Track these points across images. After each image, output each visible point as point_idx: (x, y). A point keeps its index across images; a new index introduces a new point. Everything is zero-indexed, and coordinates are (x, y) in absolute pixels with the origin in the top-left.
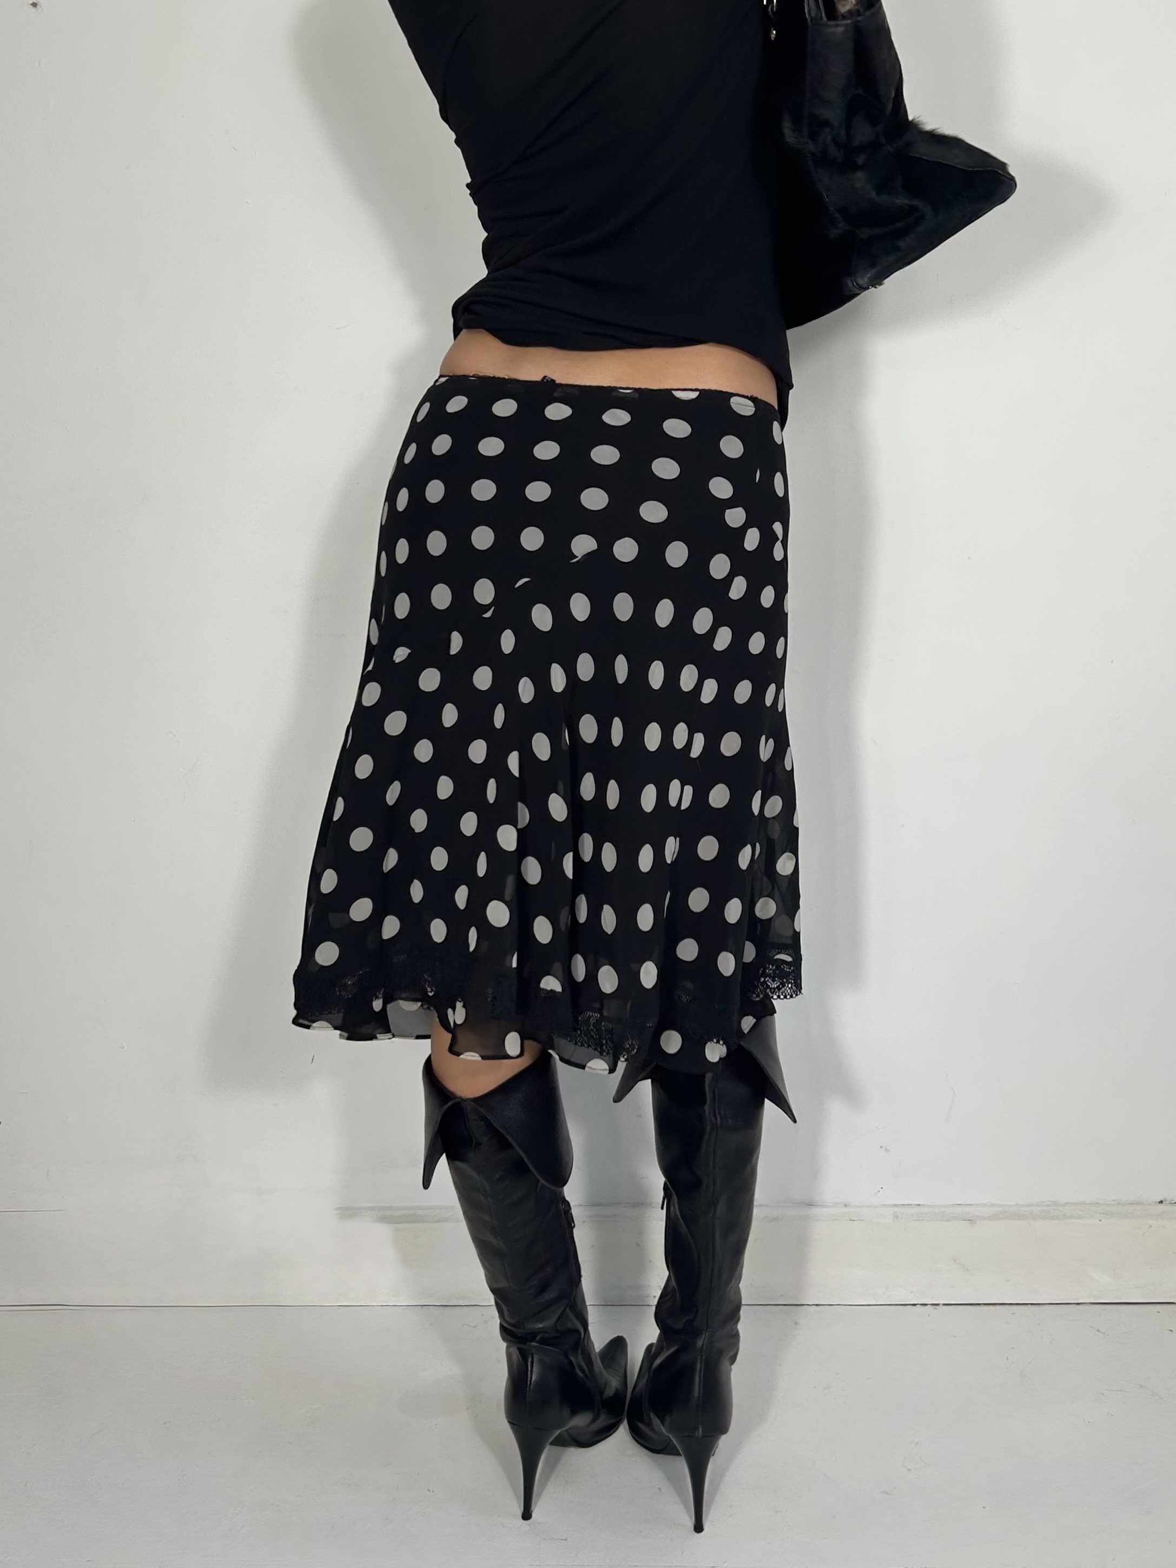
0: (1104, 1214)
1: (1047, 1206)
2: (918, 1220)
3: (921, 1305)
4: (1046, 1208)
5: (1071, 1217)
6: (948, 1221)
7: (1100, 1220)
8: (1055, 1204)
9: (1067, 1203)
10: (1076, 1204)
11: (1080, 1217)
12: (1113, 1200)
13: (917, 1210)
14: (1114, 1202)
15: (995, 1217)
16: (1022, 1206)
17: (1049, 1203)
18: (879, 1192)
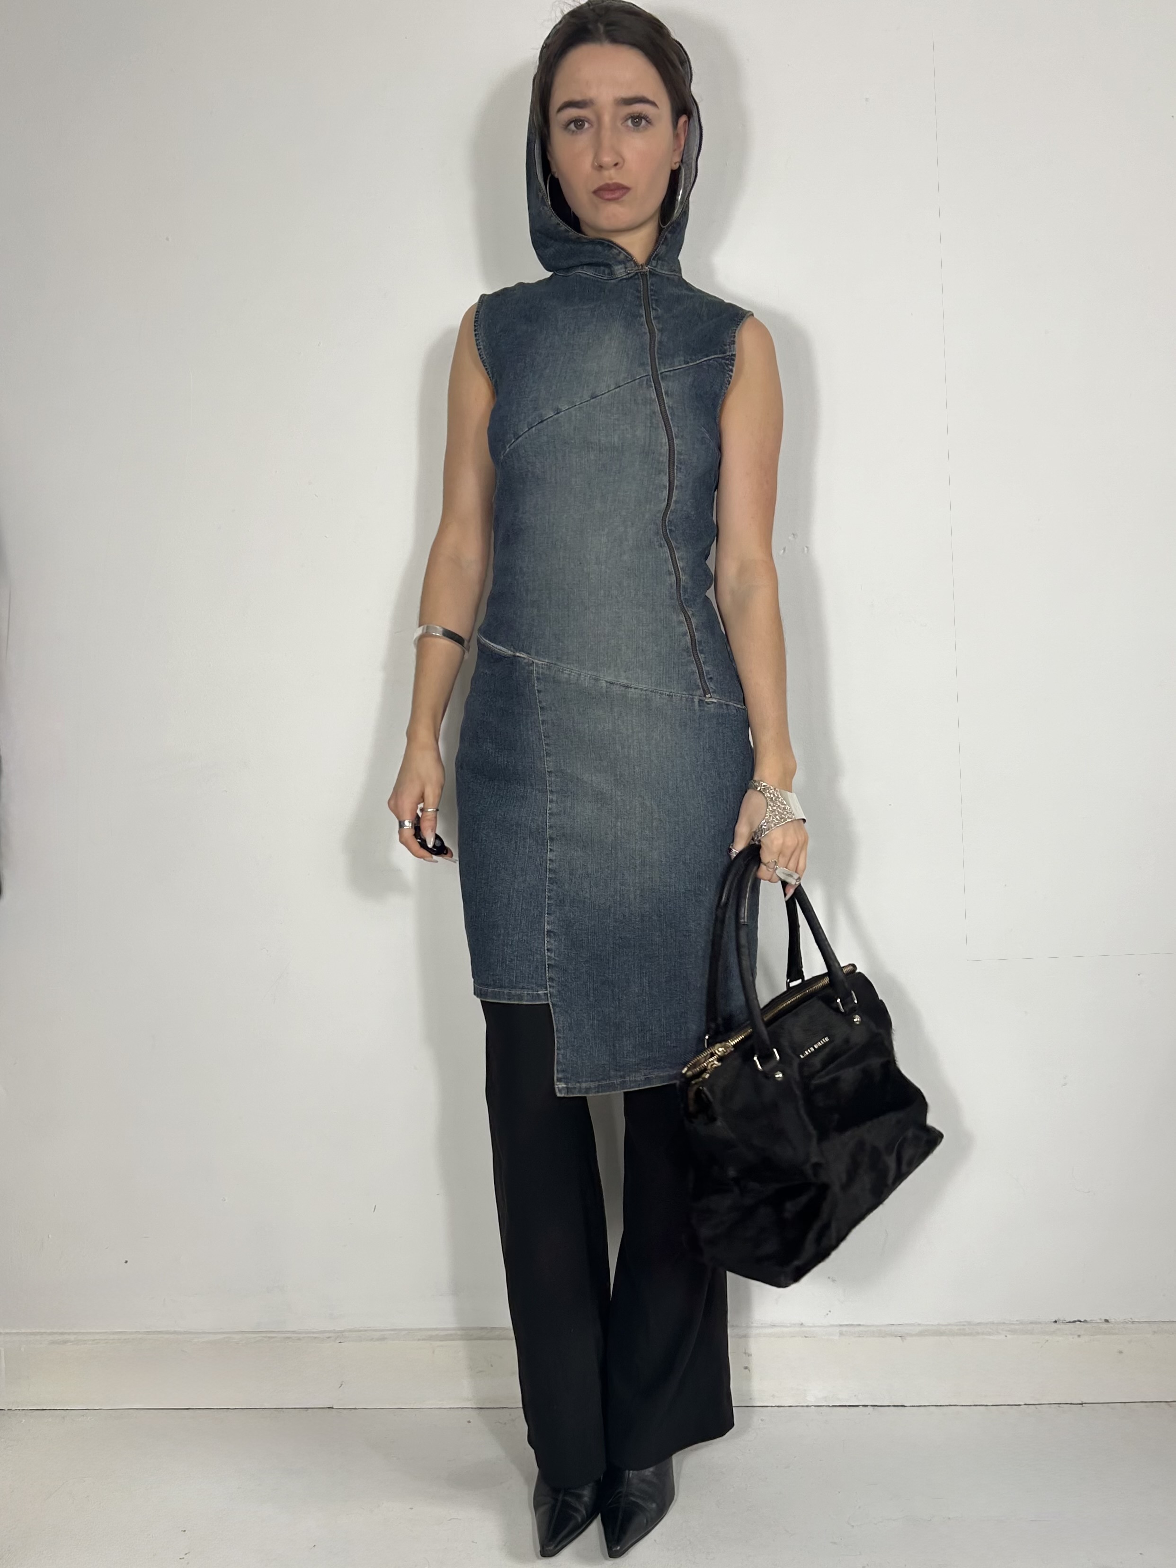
0: (1009, 1331)
1: (964, 1325)
2: (860, 1337)
3: (863, 1406)
4: (962, 1327)
5: (983, 1334)
6: (883, 1337)
7: (1006, 1336)
8: (969, 1323)
9: (979, 1323)
10: (987, 1323)
11: (990, 1334)
12: (1017, 1321)
13: (857, 1329)
14: (1018, 1322)
15: (921, 1334)
16: (943, 1325)
17: (965, 1323)
18: (827, 1314)
